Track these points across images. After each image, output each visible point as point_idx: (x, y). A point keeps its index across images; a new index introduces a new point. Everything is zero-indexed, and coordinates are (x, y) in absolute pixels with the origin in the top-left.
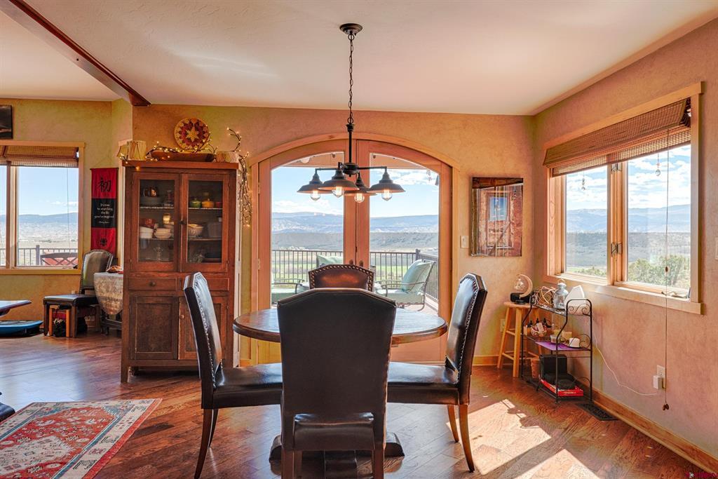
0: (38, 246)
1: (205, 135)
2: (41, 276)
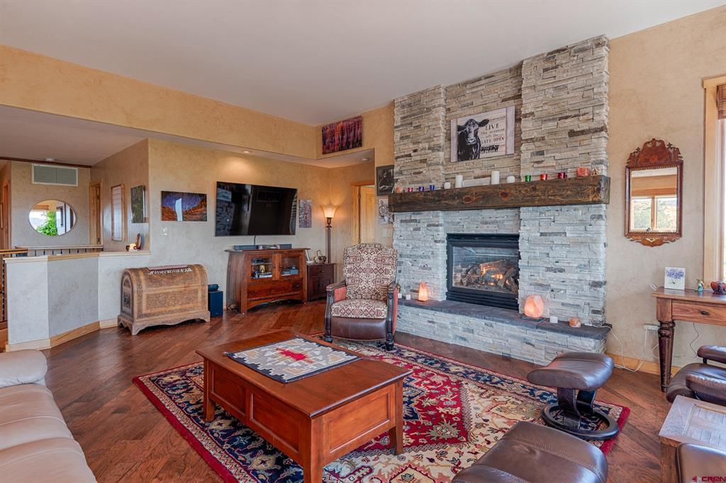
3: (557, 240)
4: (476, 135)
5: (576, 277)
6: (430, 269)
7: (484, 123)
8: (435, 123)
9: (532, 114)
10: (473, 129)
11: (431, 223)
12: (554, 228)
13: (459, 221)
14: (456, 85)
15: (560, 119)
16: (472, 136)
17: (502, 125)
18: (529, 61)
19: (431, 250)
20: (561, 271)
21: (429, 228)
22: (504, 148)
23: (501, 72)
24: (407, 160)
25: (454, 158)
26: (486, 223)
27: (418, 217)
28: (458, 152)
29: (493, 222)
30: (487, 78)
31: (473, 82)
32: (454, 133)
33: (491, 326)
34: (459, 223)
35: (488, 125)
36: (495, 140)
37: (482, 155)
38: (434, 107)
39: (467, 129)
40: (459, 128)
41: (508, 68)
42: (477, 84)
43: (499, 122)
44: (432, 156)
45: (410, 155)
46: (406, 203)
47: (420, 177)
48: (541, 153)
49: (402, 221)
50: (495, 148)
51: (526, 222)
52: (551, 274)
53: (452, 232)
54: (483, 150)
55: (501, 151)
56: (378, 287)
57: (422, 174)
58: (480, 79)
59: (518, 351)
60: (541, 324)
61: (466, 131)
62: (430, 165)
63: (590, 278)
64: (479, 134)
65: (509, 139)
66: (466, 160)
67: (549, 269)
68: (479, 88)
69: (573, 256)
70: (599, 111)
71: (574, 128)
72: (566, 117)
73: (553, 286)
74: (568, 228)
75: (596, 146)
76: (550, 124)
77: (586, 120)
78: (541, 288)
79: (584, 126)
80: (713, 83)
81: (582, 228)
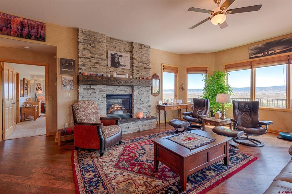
3: (143, 95)
4: (118, 59)
5: (146, 105)
6: (102, 109)
7: (121, 56)
8: (103, 49)
9: (137, 59)
10: (117, 57)
11: (101, 90)
12: (142, 92)
13: (111, 89)
14: (109, 37)
15: (143, 63)
16: (117, 59)
17: (127, 59)
18: (136, 43)
19: (102, 101)
20: (143, 104)
21: (101, 92)
22: (127, 67)
23: (125, 41)
24: (88, 60)
25: (110, 65)
26: (121, 91)
27: (94, 87)
28: (111, 63)
29: (123, 90)
30: (121, 41)
31: (116, 40)
32: (110, 56)
33: (134, 124)
34: (111, 90)
35: (122, 57)
36: (125, 63)
37: (120, 67)
38: (102, 42)
39: (115, 56)
40: (112, 55)
41: (127, 41)
42: (118, 41)
43: (126, 58)
44: (102, 62)
45: (89, 59)
46: (91, 81)
47: (95, 70)
48: (139, 71)
49: (84, 89)
50: (125, 66)
51: (135, 91)
52: (141, 105)
53: (108, 94)
54: (121, 65)
55: (126, 68)
56: (98, 120)
57: (97, 69)
58: (118, 40)
59: (142, 128)
60: (143, 119)
61: (114, 57)
62: (101, 65)
63: (149, 105)
64: (119, 59)
65: (129, 64)
66: (114, 67)
67: (141, 104)
68: (118, 43)
69: (146, 100)
70: (150, 64)
71: (145, 66)
72: (144, 63)
73: (142, 108)
74: (145, 92)
75: (149, 73)
76: (141, 64)
77: (148, 65)
78: (139, 109)
79: (147, 67)
80: (163, 65)
81: (147, 92)
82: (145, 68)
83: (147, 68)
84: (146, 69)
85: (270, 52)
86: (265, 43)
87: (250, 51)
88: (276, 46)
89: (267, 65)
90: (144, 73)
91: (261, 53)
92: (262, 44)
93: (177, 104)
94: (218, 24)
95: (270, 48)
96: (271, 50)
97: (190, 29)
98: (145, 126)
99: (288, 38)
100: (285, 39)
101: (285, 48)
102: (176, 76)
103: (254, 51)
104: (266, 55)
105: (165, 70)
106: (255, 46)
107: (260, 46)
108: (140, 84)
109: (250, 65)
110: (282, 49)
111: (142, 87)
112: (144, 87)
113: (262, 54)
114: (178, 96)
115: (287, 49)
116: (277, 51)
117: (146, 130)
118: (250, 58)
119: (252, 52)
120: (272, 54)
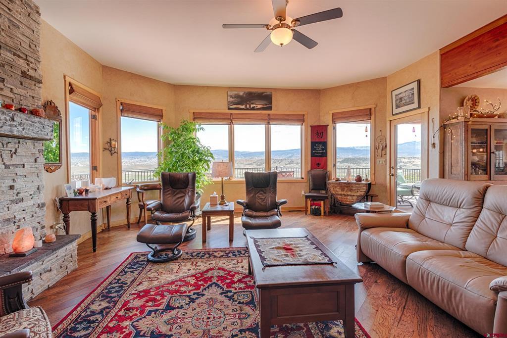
0: (277, 167)
1: (476, 104)
2: (285, 184)
3: (19, 171)
5: (31, 203)
12: (16, 160)
20: (22, 200)
52: (16, 207)
60: (40, 252)
63: (39, 202)
67: (13, 202)
69: (29, 185)
70: (38, 66)
71: (26, 70)
72: (19, 56)
73: (18, 217)
74: (25, 160)
75: (38, 94)
76: (9, 54)
77: (32, 68)
78: (8, 220)
79: (31, 73)
80: (68, 80)
81: (33, 160)
82: (24, 74)
83: (31, 78)
84: (28, 81)
85: (252, 106)
86: (247, 91)
87: (229, 97)
88: (258, 100)
89: (249, 123)
90: (20, 91)
91: (242, 105)
92: (243, 92)
93: (106, 189)
94: (282, 44)
95: (252, 100)
96: (253, 104)
97: (225, 26)
98: (48, 274)
99: (268, 93)
100: (265, 94)
101: (266, 105)
102: (94, 117)
103: (234, 99)
104: (247, 109)
105: (75, 98)
106: (236, 92)
107: (241, 94)
108: (15, 129)
109: (229, 119)
110: (263, 105)
111: (16, 140)
112: (21, 141)
113: (243, 107)
114: (100, 168)
115: (268, 106)
116: (259, 106)
117: (54, 286)
118: (229, 109)
119: (232, 99)
120: (253, 109)
